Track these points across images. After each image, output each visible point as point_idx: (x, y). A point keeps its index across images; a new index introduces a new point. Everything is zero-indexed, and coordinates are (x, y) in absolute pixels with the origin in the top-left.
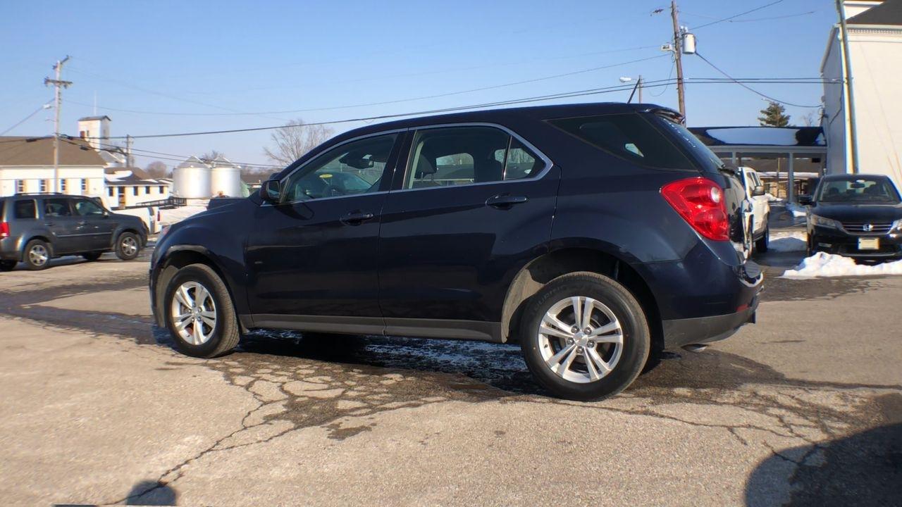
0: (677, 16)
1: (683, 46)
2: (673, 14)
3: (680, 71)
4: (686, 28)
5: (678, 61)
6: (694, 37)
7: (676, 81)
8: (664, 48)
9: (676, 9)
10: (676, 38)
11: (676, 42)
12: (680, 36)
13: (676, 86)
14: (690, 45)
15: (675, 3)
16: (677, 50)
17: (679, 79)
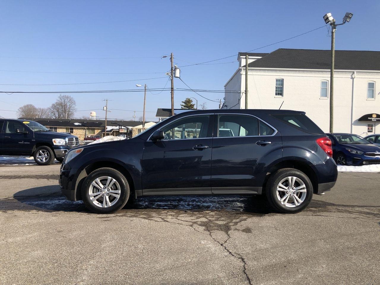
0: (173, 60)
1: (175, 74)
2: (171, 58)
3: (172, 85)
4: (177, 66)
5: (172, 80)
6: (180, 70)
7: (171, 89)
8: (167, 74)
9: (173, 57)
10: (172, 70)
11: (172, 72)
12: (174, 69)
13: (171, 91)
14: (178, 74)
15: (172, 54)
16: (172, 75)
17: (172, 88)
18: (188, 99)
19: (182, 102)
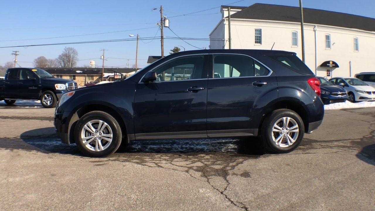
0: (163, 12)
1: (164, 24)
2: (161, 10)
3: (162, 34)
4: (166, 17)
5: (162, 30)
6: (169, 20)
7: (161, 38)
8: (157, 24)
9: (162, 9)
10: (161, 20)
11: (161, 22)
12: (163, 20)
13: (161, 40)
14: (167, 23)
15: (162, 6)
16: (161, 25)
17: (162, 37)
18: (176, 48)
19: (171, 50)
